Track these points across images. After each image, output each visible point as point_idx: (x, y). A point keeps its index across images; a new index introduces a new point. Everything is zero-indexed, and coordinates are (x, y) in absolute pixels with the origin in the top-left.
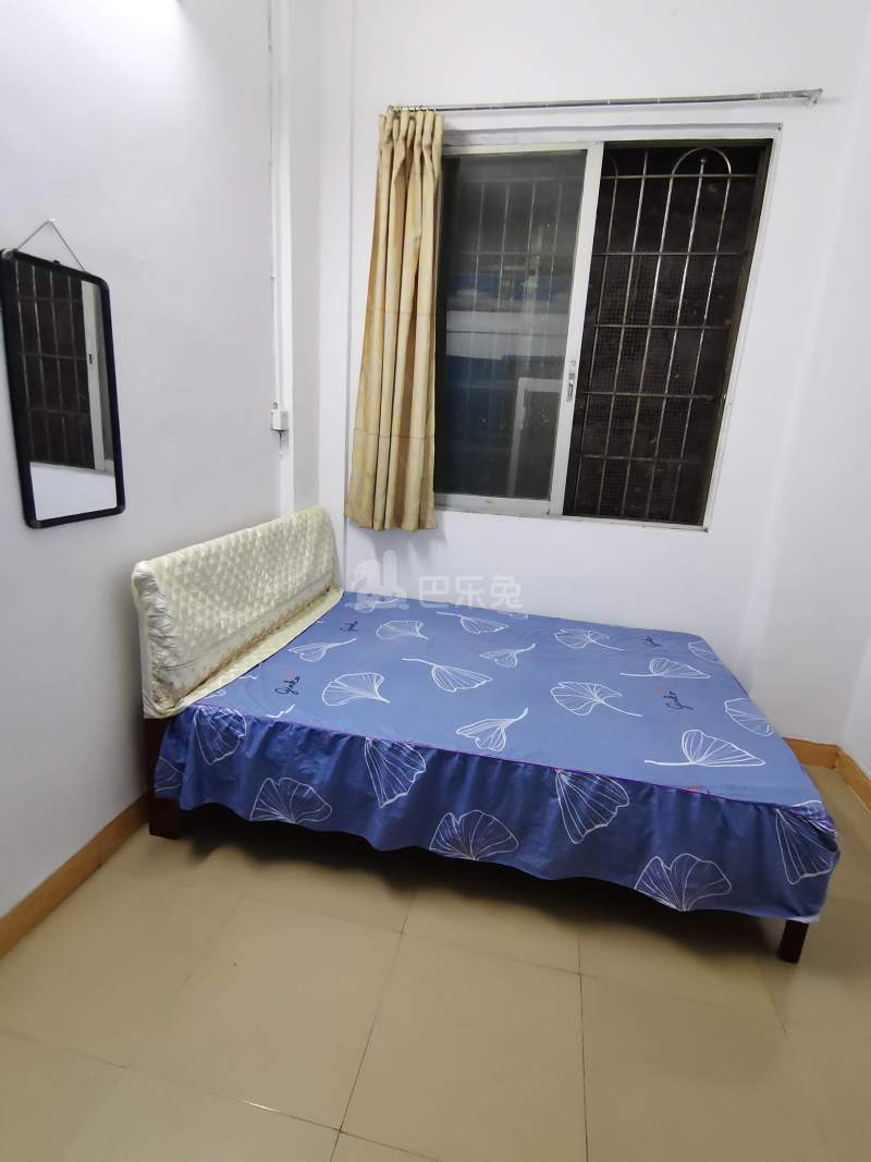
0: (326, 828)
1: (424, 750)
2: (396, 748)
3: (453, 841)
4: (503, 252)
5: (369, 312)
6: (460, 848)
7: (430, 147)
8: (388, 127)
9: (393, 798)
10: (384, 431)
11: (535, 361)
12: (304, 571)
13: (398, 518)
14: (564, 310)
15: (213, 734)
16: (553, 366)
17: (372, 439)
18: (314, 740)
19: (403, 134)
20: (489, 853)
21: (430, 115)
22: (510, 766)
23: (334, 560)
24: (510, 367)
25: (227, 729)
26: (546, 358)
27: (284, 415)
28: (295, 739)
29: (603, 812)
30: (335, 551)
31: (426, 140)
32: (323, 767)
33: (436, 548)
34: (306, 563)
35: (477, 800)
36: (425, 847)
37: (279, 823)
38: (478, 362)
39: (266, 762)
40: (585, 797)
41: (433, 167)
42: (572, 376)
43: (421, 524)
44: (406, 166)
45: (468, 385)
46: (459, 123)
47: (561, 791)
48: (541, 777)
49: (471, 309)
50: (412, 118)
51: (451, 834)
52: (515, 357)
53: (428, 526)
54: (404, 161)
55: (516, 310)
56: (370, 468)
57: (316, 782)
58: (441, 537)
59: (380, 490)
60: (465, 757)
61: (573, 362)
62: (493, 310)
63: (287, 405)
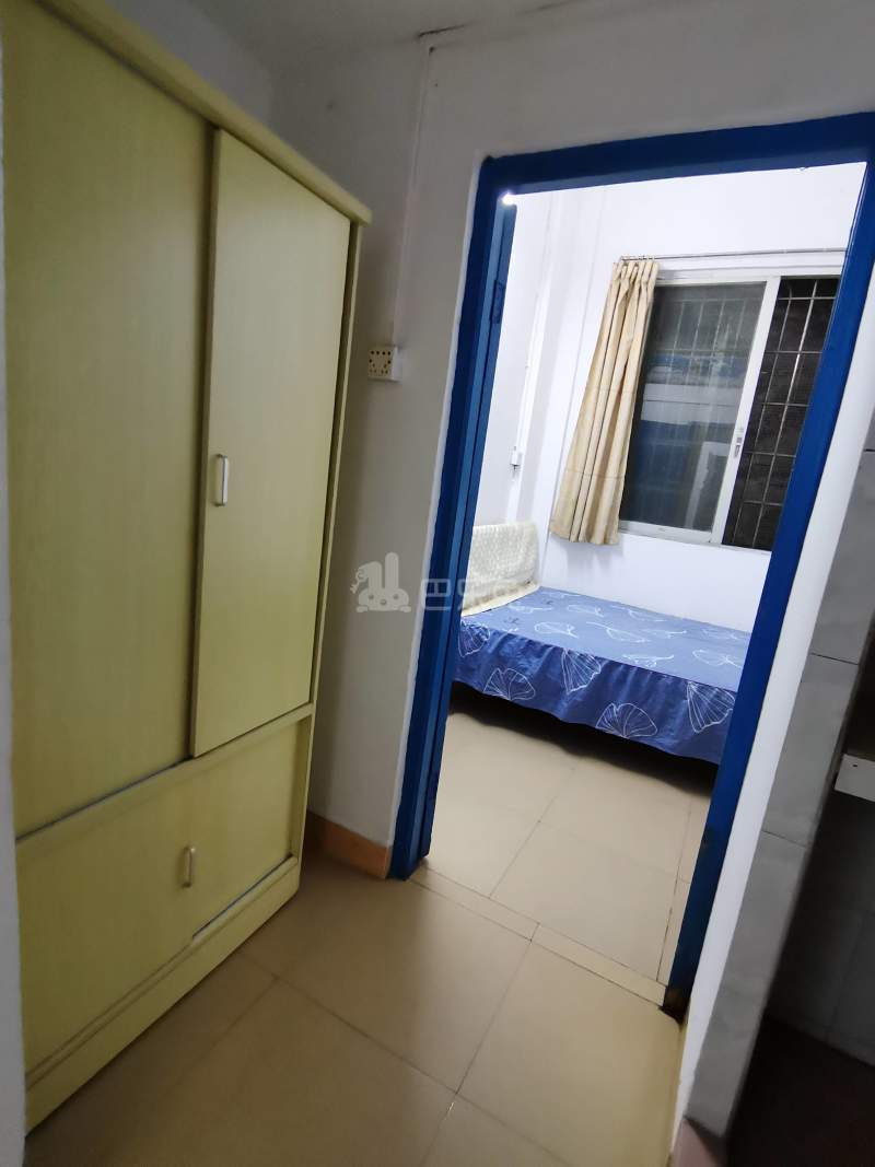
0: (529, 706)
1: (601, 660)
2: (583, 657)
3: (612, 722)
4: (693, 349)
5: (588, 389)
6: (618, 730)
7: (647, 283)
8: (619, 271)
9: (577, 688)
10: (588, 471)
11: (712, 426)
12: (519, 562)
13: (589, 535)
14: (740, 386)
15: (469, 637)
16: (723, 432)
17: (578, 476)
18: (531, 647)
19: (628, 276)
20: (635, 734)
21: (649, 262)
22: (657, 676)
23: (536, 561)
24: (692, 431)
25: (478, 635)
26: (720, 425)
27: (520, 456)
28: (519, 645)
29: (718, 713)
30: (537, 555)
31: (645, 278)
32: (535, 665)
33: (615, 561)
34: (520, 557)
35: (632, 697)
36: (592, 725)
37: (500, 699)
38: (665, 426)
39: (499, 659)
40: (706, 700)
41: (647, 295)
42: (739, 440)
43: (605, 541)
44: (628, 296)
45: (654, 442)
46: (668, 265)
47: (690, 696)
48: (678, 685)
49: (664, 382)
50: (636, 265)
51: (612, 718)
52: (695, 423)
53: (611, 542)
54: (627, 294)
55: (702, 384)
56: (574, 497)
57: (528, 673)
58: (621, 553)
59: (579, 513)
60: (628, 667)
61: (742, 429)
62: (683, 384)
63: (522, 448)
